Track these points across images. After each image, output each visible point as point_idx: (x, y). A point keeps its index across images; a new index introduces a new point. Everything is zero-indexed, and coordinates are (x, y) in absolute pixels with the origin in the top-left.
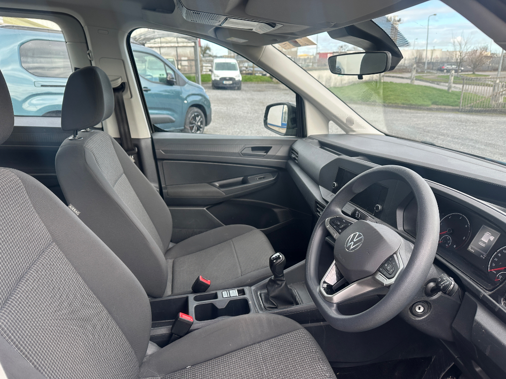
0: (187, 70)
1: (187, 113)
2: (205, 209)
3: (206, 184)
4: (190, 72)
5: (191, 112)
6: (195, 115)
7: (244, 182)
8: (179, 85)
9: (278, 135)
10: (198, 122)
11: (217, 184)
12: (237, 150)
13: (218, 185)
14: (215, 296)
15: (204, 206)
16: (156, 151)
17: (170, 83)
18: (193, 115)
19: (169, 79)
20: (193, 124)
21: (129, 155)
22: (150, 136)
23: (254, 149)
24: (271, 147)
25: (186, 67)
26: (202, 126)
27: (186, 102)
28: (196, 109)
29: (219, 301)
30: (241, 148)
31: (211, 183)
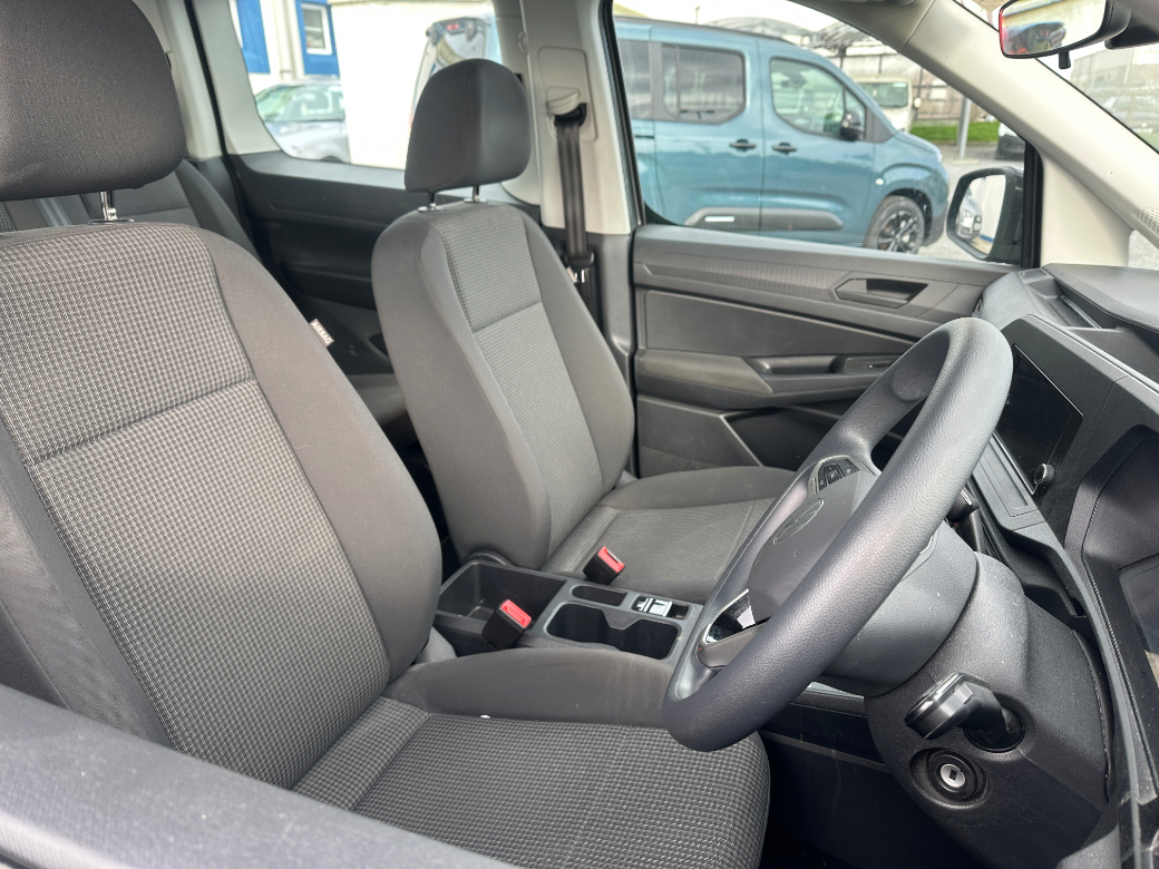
0: (941, 111)
1: (879, 209)
2: (722, 417)
3: (739, 359)
4: (946, 116)
5: (891, 207)
6: (898, 217)
7: (833, 368)
8: (873, 141)
9: (970, 258)
10: (902, 236)
11: (766, 365)
12: (824, 283)
13: (767, 367)
14: (618, 599)
15: (722, 410)
16: (636, 266)
17: (848, 135)
18: (894, 216)
19: (846, 125)
20: (889, 237)
21: (566, 266)
22: (628, 230)
23: (873, 284)
24: (924, 286)
25: (941, 104)
26: (912, 244)
27: (880, 182)
28: (903, 202)
29: (620, 611)
30: (835, 280)
31: (750, 361)
